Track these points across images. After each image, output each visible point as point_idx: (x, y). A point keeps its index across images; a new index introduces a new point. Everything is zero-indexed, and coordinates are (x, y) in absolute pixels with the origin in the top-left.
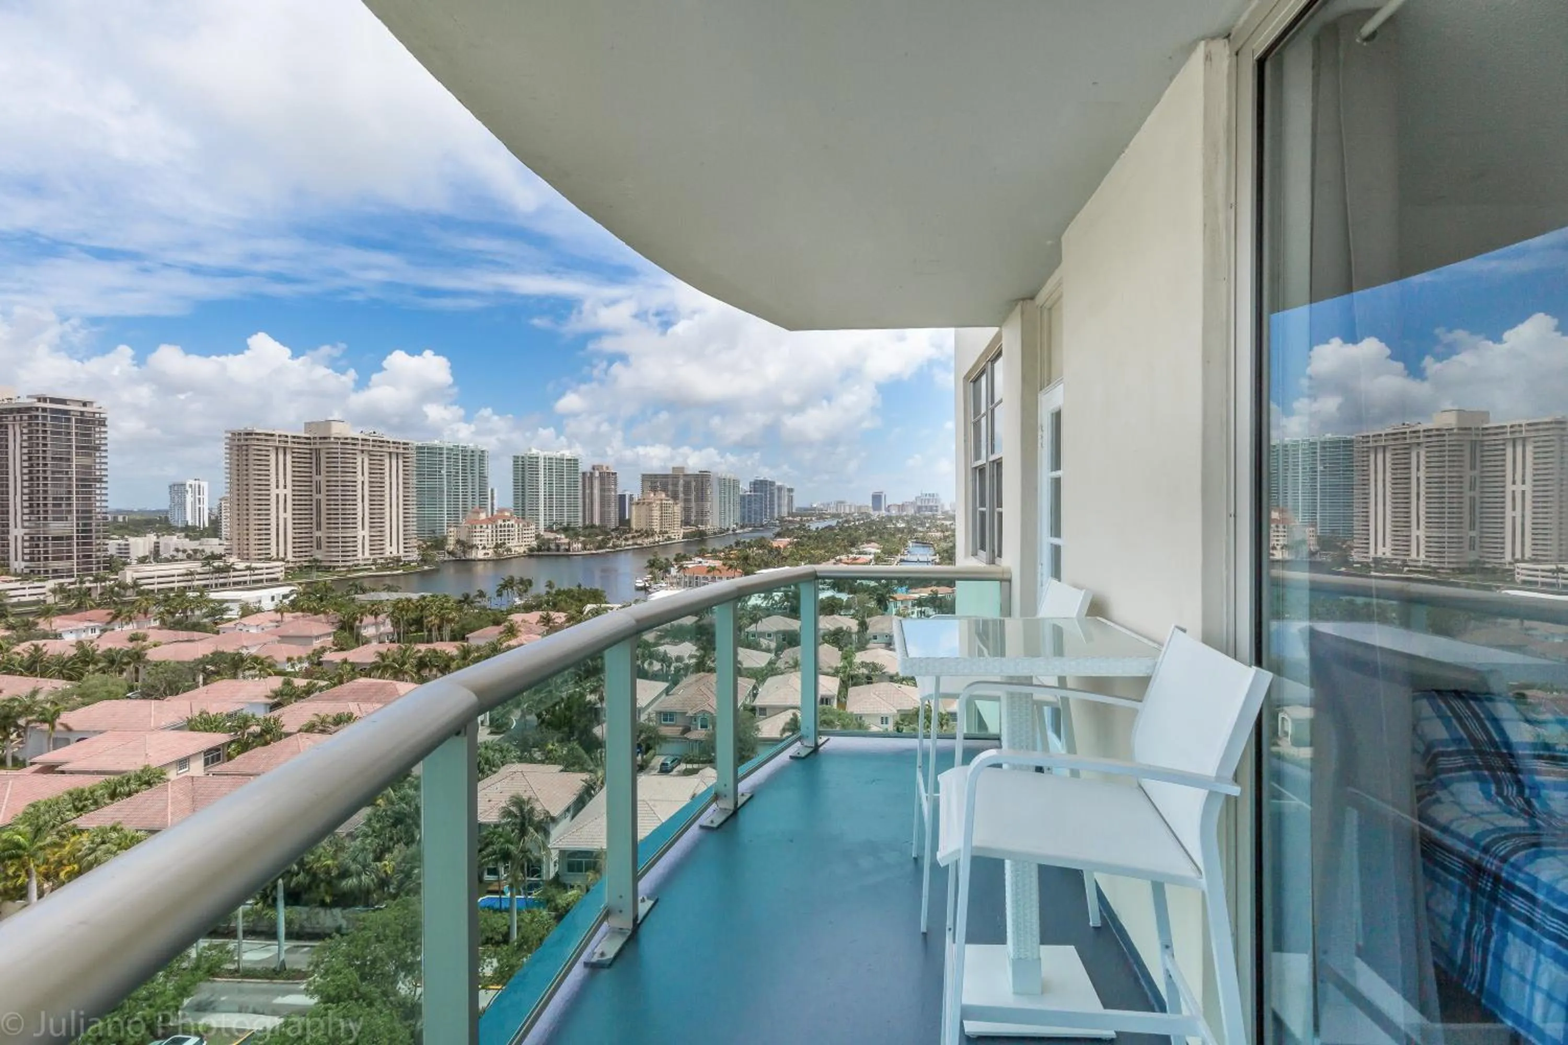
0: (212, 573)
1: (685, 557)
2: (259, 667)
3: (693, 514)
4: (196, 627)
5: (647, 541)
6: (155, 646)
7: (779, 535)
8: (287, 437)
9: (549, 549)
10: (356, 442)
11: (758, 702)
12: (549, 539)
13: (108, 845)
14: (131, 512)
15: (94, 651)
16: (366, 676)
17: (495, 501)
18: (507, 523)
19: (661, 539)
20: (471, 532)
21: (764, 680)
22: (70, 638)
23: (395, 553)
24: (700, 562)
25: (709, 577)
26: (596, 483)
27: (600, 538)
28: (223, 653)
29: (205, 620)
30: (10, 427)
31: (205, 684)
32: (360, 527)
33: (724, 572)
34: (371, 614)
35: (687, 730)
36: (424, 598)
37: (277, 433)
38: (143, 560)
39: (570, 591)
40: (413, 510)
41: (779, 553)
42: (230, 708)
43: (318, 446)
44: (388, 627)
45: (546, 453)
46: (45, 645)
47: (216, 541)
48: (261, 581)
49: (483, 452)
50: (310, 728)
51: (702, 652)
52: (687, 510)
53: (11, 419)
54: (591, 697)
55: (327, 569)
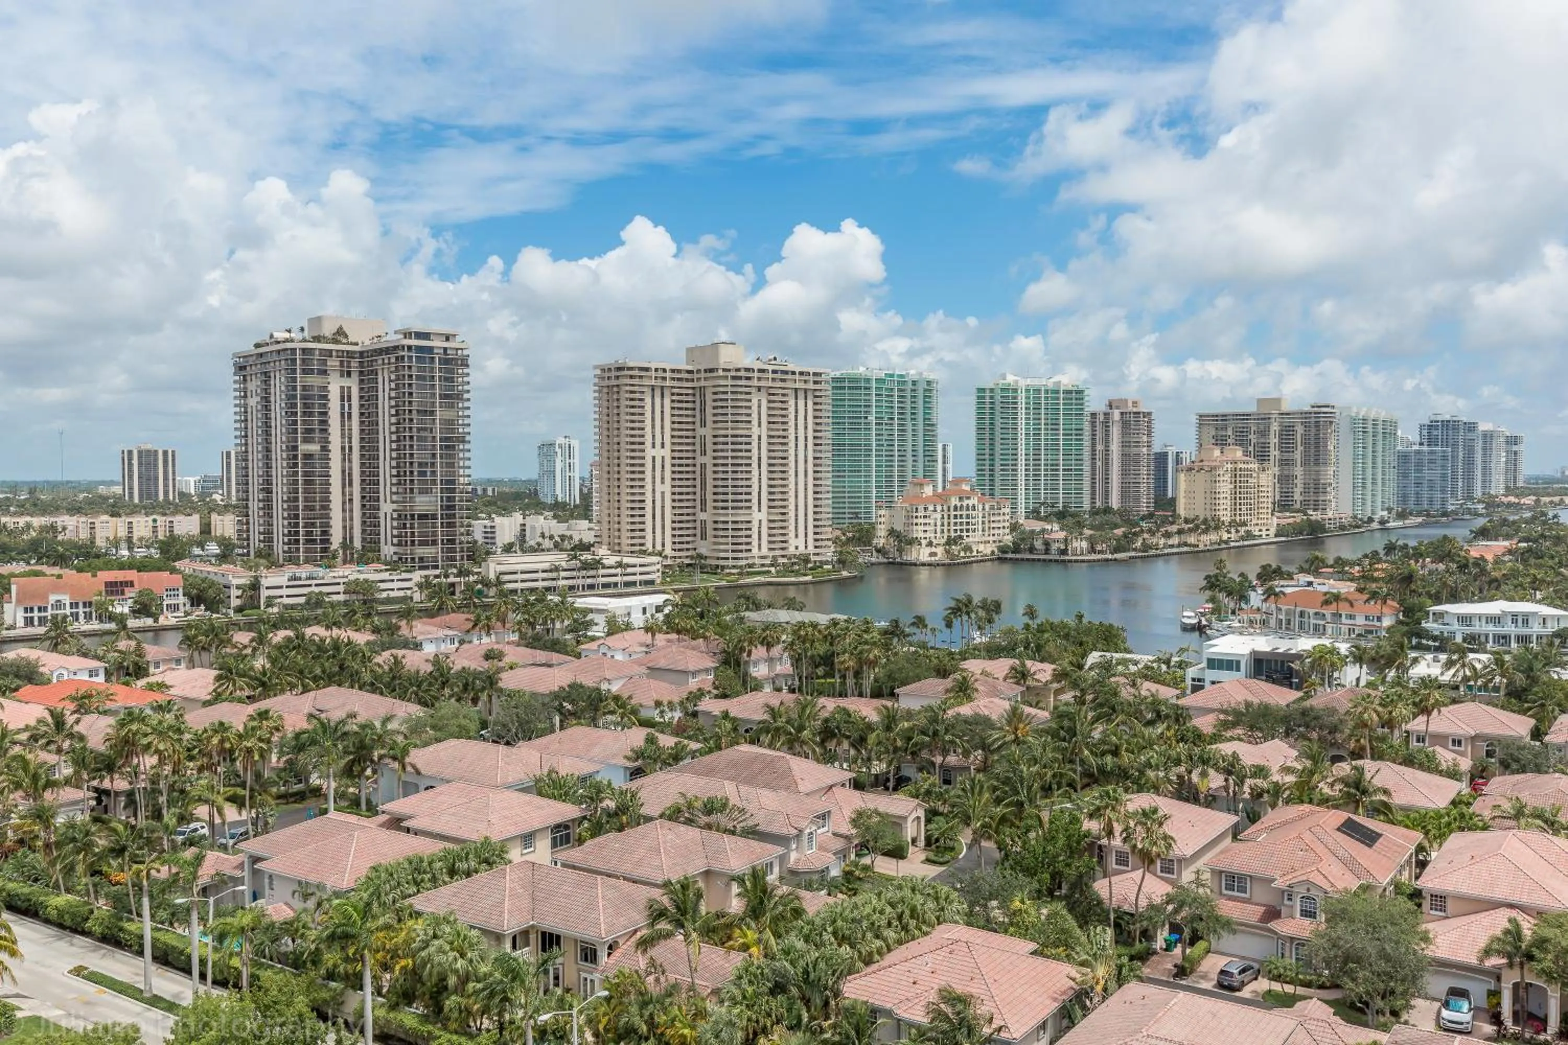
0: (579, 570)
1: (1278, 573)
2: (621, 711)
3: (1298, 490)
4: (556, 646)
5: (1207, 540)
6: (511, 668)
7: (1483, 533)
8: (664, 370)
9: (1032, 550)
10: (750, 375)
11: (1429, 882)
12: (1033, 532)
13: (441, 941)
14: (500, 482)
15: (451, 669)
16: (752, 742)
17: (949, 466)
18: (965, 502)
19: (1233, 536)
20: (910, 518)
21: (1442, 837)
22: (429, 649)
23: (802, 548)
24: (1310, 584)
25: (1328, 612)
26: (1116, 432)
27: (1119, 532)
28: (581, 686)
29: (568, 637)
30: (380, 373)
31: (562, 728)
32: (755, 508)
33: (1359, 604)
34: (762, 643)
35: (1273, 914)
36: (835, 623)
37: (653, 366)
38: (508, 549)
39: (1064, 626)
40: (828, 481)
41: (1483, 572)
42: (583, 768)
43: (703, 383)
44: (785, 667)
45: (1029, 381)
46: (404, 657)
47: (584, 524)
48: (633, 584)
49: (929, 383)
50: (674, 815)
51: (1308, 763)
52: (1285, 480)
53: (380, 362)
54: (1092, 826)
55: (715, 570)
